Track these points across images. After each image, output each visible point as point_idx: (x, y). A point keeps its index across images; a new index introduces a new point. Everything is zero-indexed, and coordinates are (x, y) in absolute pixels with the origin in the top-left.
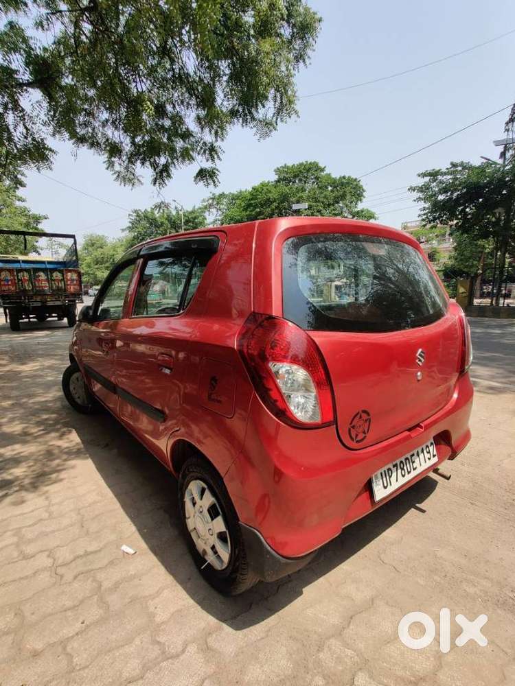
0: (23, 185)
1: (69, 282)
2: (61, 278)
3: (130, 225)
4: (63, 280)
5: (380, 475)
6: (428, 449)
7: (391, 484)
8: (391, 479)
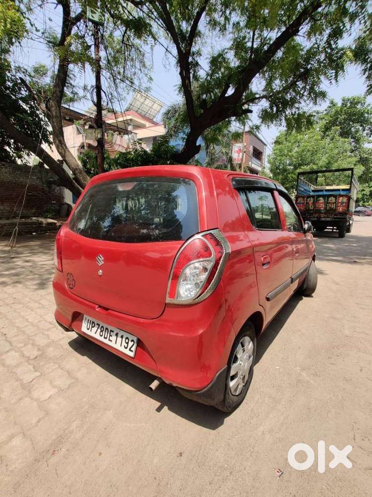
1: (339, 205)
2: (334, 201)
4: (335, 203)
5: (88, 320)
6: (127, 340)
7: (91, 331)
8: (92, 328)
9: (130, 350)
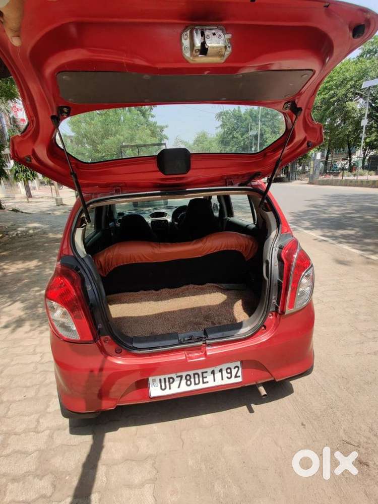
3: (222, 123)
5: (159, 380)
6: (229, 371)
7: (170, 388)
8: (171, 385)
9: (236, 377)
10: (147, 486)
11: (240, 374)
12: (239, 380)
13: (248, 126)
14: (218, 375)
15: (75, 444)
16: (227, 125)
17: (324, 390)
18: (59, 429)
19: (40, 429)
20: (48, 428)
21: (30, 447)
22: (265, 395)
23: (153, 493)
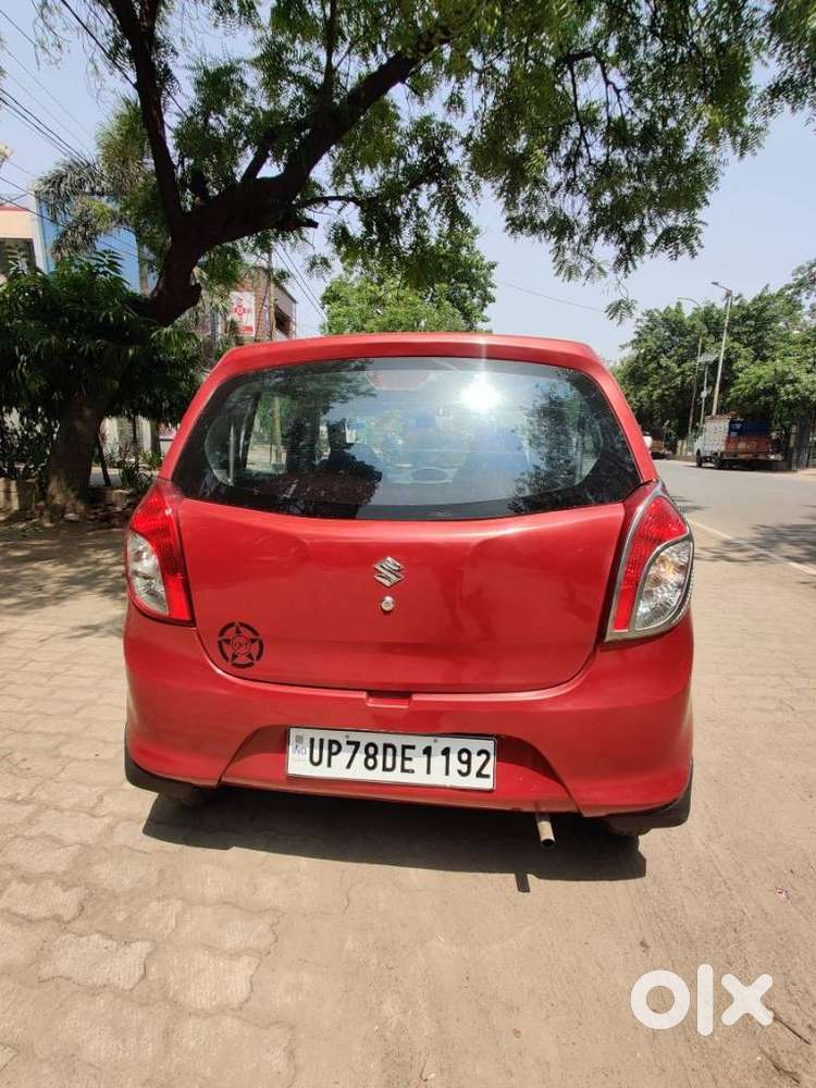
0: (492, 300)
3: (636, 337)
5: (309, 740)
6: (465, 757)
7: (329, 765)
8: (333, 757)
9: (479, 775)
10: (246, 959)
11: (489, 770)
12: (487, 784)
13: (696, 345)
14: (438, 761)
15: (145, 850)
16: (646, 340)
17: (729, 889)
18: (129, 820)
19: (97, 811)
20: (112, 814)
21: (69, 835)
22: (548, 842)
23: (252, 976)
